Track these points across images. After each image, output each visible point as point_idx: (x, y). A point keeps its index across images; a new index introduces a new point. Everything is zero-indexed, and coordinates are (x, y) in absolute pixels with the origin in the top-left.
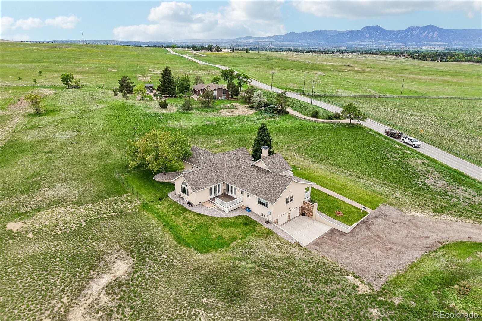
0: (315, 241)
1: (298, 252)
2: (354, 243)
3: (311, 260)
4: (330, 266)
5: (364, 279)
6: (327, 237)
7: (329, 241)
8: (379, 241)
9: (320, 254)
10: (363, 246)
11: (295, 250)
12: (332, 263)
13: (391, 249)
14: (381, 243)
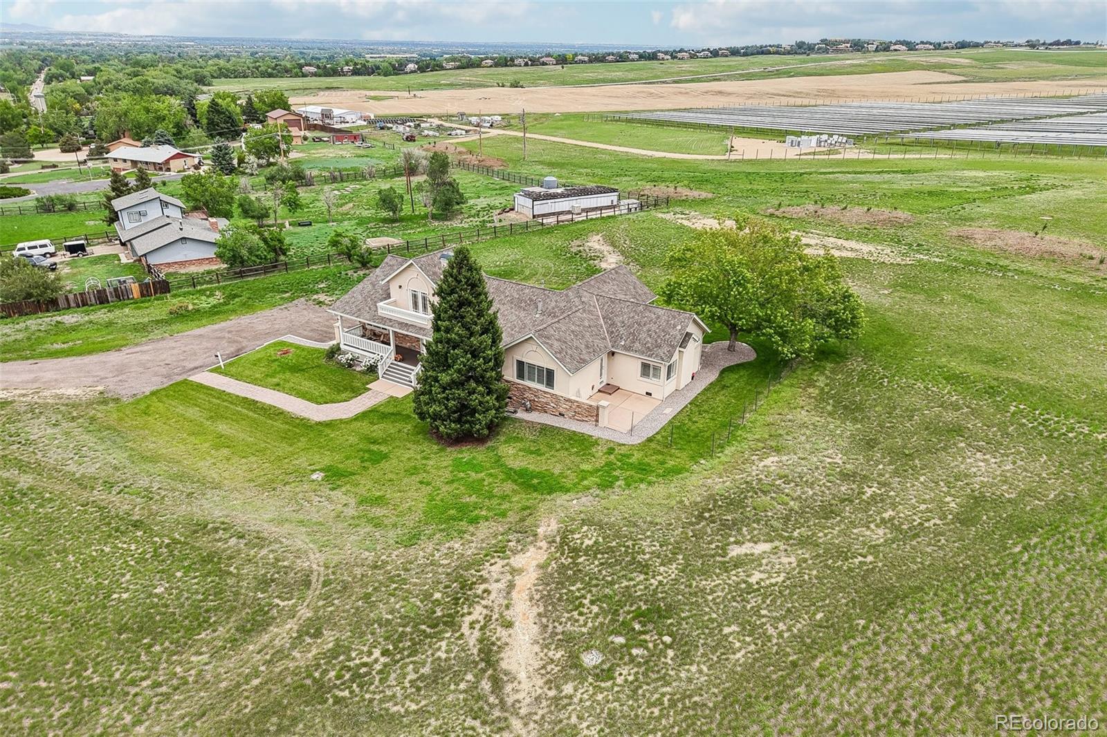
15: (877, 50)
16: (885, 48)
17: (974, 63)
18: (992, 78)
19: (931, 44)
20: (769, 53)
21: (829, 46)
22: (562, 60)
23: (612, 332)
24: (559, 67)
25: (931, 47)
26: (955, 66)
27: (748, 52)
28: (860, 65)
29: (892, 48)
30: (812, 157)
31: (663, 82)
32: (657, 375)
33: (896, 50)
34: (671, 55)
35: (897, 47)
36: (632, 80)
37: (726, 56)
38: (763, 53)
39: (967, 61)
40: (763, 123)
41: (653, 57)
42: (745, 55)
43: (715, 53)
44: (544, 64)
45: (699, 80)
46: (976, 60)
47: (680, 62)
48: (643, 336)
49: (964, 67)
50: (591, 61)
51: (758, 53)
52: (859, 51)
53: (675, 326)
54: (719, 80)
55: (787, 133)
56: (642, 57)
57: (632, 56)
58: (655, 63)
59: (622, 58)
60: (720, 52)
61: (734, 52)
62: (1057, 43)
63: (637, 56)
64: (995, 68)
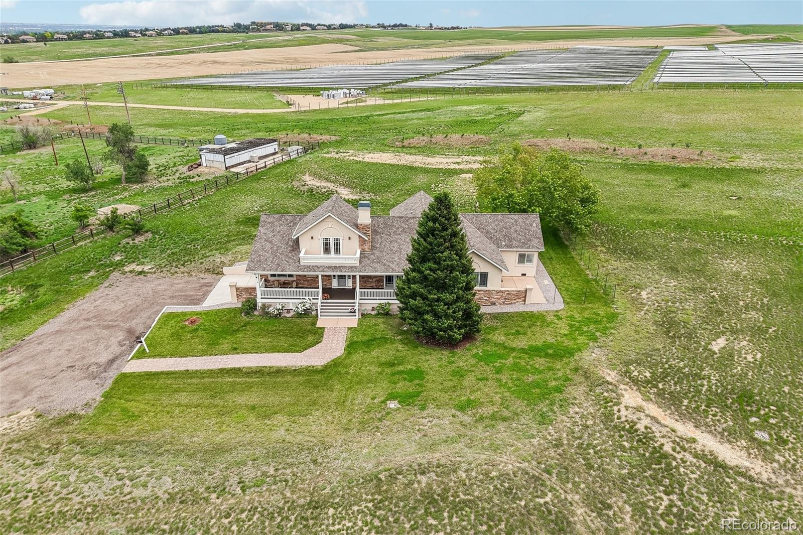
0: (213, 287)
1: (222, 260)
2: (153, 304)
3: (201, 261)
4: (176, 267)
5: (131, 275)
6: (198, 297)
7: (192, 293)
8: (110, 321)
9: (196, 276)
10: (137, 306)
11: (226, 259)
12: (176, 272)
13: (88, 320)
14: (106, 321)
15: (292, 30)
16: (296, 28)
17: (359, 38)
18: (375, 48)
19: (325, 25)
20: (218, 31)
21: (259, 27)
22: (42, 38)
23: (491, 238)
24: (42, 44)
25: (325, 28)
26: (348, 40)
27: (202, 30)
28: (289, 40)
29: (302, 28)
30: (346, 105)
31: (149, 55)
32: (530, 261)
33: (303, 30)
34: (141, 33)
35: (304, 28)
36: (119, 54)
37: (187, 34)
38: (213, 31)
39: (353, 37)
40: (283, 83)
41: (125, 34)
42: (201, 33)
43: (177, 32)
44: (24, 41)
45: (177, 53)
46: (358, 36)
47: (151, 39)
48: (515, 235)
49: (354, 41)
50: (70, 39)
51: (210, 32)
52: (280, 30)
53: (531, 225)
54: (193, 52)
55: (322, 89)
56: (116, 35)
57: (107, 34)
58: (129, 40)
59: (98, 35)
60: (181, 31)
61: (192, 31)
62: (395, 26)
63: (111, 34)
64: (372, 41)
